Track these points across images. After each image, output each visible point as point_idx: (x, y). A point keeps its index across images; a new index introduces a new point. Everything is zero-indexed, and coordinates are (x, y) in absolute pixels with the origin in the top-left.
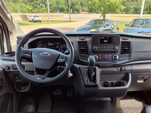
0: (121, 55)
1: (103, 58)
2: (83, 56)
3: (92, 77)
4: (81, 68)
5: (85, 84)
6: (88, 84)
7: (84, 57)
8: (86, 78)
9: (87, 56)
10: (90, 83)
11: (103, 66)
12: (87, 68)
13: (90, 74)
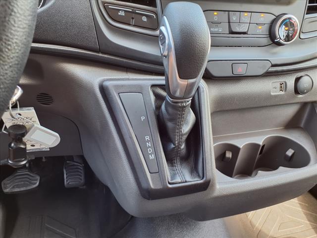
0: (307, 16)
1: (232, 32)
2: (122, 13)
3: (185, 137)
4: (116, 87)
5: (144, 185)
6: (159, 186)
7: (129, 24)
8: (150, 151)
9: (144, 19)
10: (173, 177)
11: (229, 74)
12: (153, 86)
13: (170, 125)
